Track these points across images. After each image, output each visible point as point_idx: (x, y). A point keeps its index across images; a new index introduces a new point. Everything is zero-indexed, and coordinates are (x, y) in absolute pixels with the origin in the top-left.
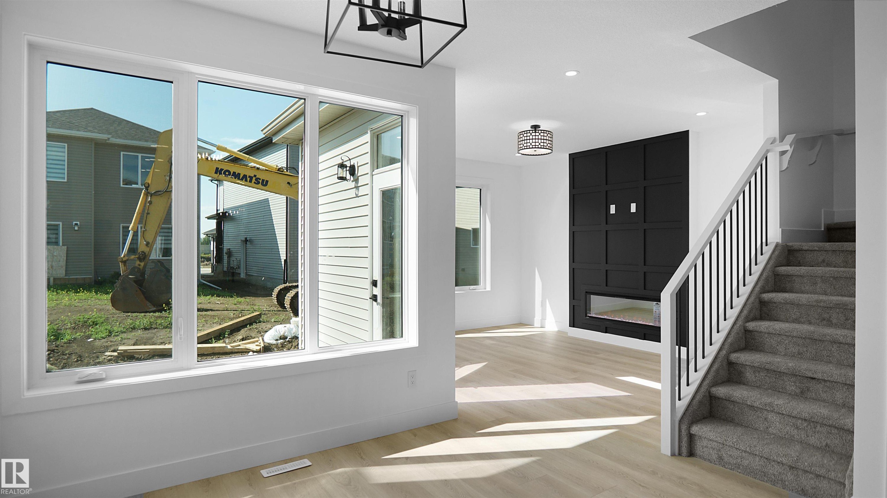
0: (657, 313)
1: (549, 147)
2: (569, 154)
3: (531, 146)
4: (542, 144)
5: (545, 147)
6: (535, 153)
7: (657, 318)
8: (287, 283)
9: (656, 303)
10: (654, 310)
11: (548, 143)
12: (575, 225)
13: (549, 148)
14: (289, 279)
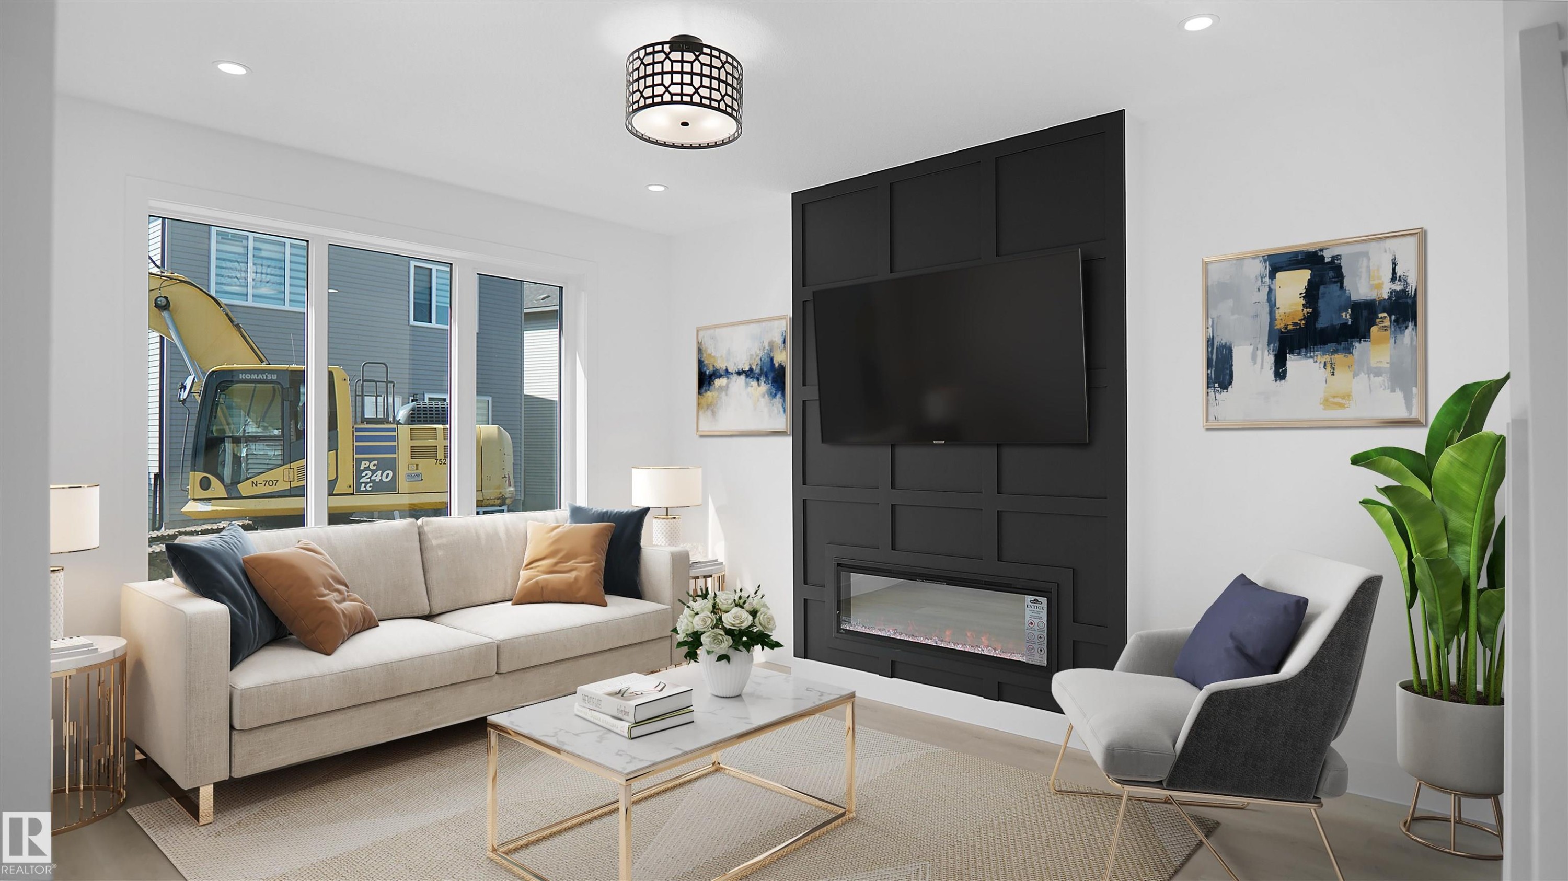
0: (1036, 627)
1: (727, 105)
2: (792, 194)
3: (667, 97)
4: (704, 92)
5: (715, 104)
6: (684, 137)
7: (1036, 640)
8: (163, 529)
9: (1033, 598)
10: (1027, 619)
11: (726, 94)
12: (807, 383)
13: (729, 110)
14: (166, 519)
